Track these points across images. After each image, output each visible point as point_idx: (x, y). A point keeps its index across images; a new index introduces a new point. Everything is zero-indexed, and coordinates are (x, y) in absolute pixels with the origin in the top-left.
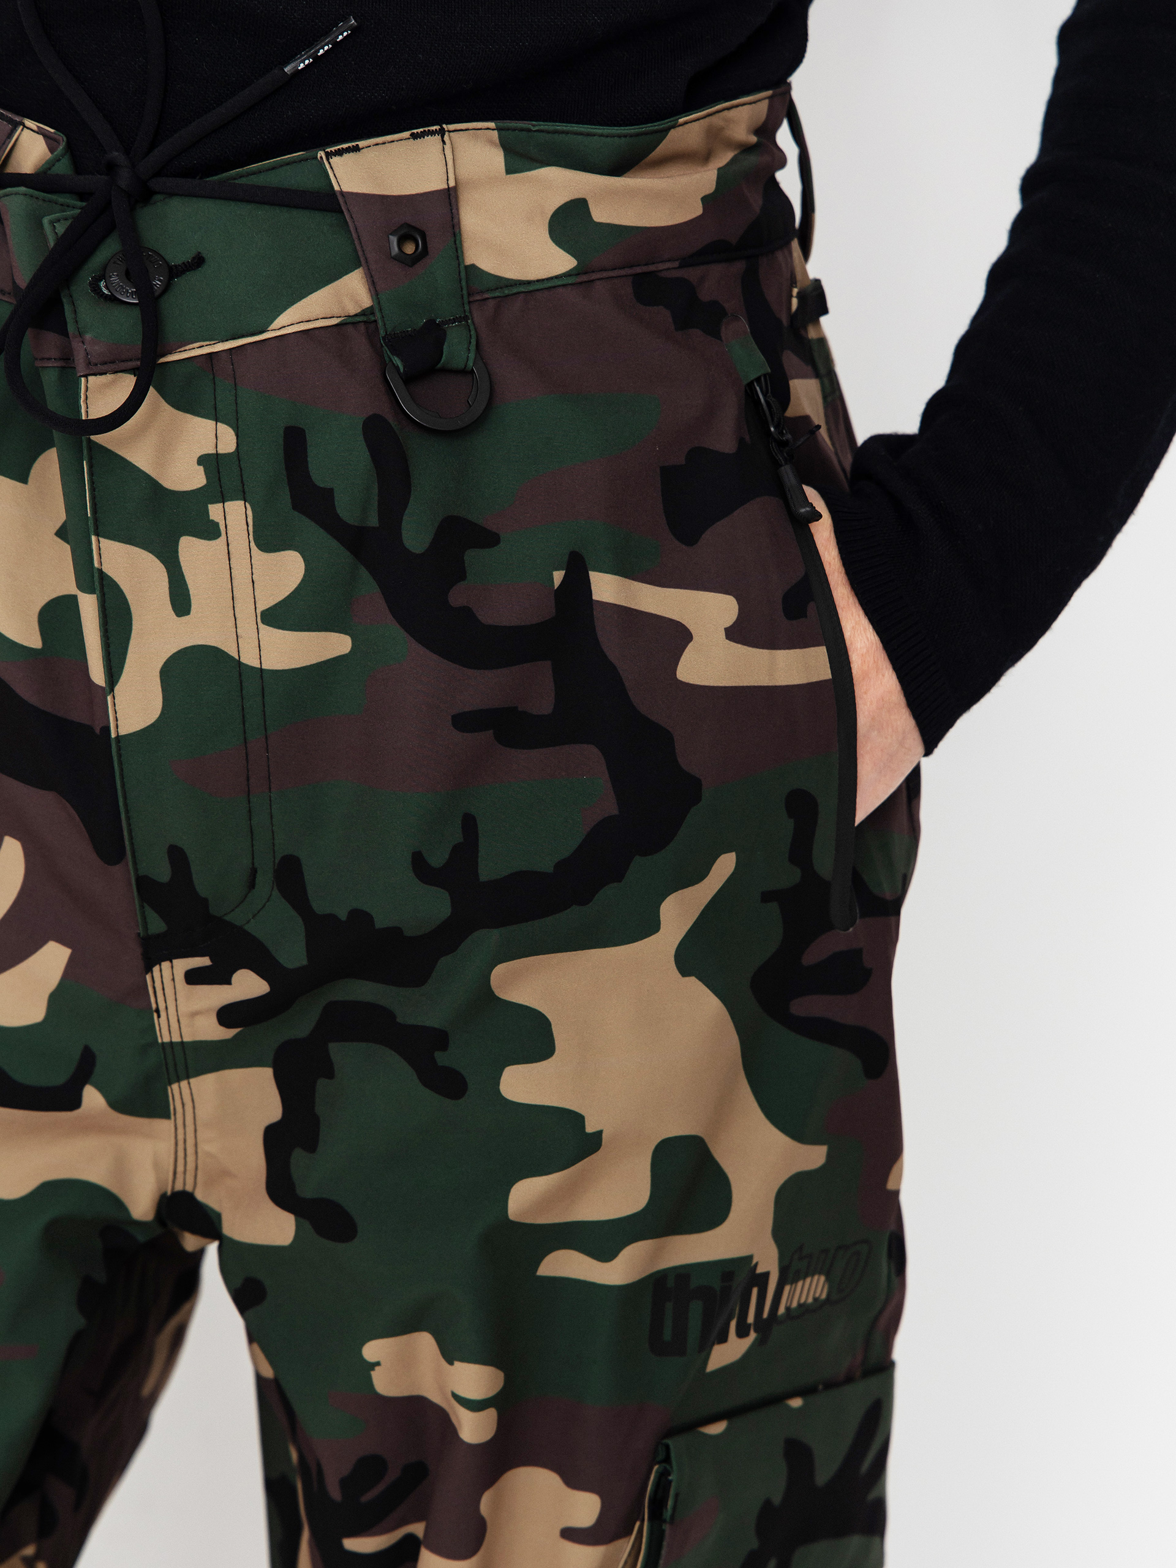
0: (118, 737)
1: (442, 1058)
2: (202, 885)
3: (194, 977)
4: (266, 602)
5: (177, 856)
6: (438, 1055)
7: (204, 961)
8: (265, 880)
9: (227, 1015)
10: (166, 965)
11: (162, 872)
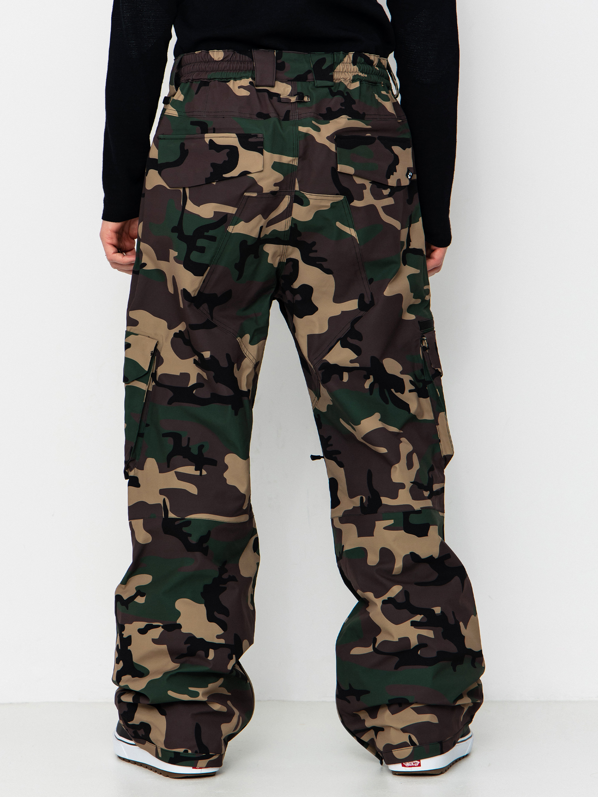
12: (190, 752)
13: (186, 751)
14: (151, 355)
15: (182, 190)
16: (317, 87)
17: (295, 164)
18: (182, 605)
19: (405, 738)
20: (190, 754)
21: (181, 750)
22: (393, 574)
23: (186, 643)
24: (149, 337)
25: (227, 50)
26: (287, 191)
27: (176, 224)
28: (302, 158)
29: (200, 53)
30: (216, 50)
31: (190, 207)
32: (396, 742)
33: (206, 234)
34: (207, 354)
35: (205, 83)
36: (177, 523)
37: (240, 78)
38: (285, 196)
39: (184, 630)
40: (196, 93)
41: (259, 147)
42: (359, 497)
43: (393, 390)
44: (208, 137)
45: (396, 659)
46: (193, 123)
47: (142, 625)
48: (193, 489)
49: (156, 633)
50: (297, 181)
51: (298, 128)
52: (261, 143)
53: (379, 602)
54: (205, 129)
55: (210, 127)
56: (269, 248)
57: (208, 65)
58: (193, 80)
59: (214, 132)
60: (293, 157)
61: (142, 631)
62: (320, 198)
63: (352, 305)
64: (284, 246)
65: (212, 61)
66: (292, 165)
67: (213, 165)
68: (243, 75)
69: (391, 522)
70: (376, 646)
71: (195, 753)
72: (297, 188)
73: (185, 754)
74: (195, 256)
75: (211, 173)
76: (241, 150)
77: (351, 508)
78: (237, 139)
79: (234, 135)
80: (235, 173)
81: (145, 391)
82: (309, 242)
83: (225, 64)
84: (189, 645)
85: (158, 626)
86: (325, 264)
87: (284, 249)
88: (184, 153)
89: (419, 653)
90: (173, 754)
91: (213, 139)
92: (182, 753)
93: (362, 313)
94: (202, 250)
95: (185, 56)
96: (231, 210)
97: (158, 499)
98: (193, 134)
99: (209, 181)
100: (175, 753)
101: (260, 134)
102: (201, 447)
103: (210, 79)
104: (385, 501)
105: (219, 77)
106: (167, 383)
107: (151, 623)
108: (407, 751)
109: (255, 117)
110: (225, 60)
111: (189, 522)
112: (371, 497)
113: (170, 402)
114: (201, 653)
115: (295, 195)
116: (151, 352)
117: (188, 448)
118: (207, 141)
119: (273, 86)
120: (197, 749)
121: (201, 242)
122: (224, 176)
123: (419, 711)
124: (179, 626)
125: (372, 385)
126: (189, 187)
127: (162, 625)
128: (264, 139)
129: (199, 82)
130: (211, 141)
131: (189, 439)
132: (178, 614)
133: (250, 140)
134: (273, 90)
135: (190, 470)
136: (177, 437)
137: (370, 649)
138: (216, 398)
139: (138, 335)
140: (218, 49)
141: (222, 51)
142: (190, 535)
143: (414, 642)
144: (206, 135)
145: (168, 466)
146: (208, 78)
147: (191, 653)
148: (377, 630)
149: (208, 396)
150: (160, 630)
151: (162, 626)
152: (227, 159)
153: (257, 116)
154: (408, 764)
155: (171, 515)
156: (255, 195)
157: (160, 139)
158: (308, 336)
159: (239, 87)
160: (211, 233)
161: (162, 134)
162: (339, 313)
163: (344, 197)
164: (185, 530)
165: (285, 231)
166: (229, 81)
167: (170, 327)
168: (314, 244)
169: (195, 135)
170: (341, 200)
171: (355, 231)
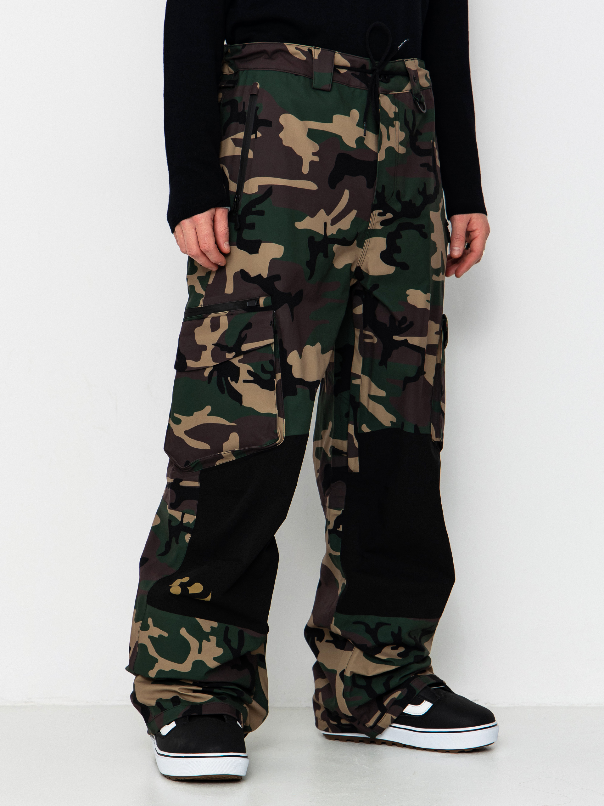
0: (379, 161)
1: (424, 230)
2: (386, 195)
3: (380, 214)
4: (400, 140)
5: (383, 187)
6: (423, 230)
7: (381, 211)
8: (394, 194)
9: (382, 223)
10: (375, 211)
11: (380, 191)
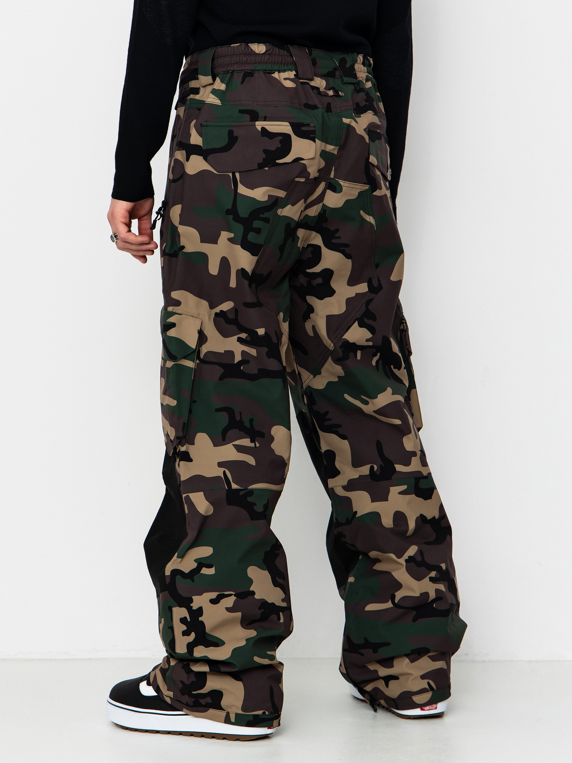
12: (267, 713)
13: (264, 713)
14: (198, 334)
15: (231, 175)
16: (346, 83)
17: (335, 153)
18: (253, 572)
19: (424, 684)
20: (267, 715)
21: (260, 712)
22: (407, 535)
23: (260, 609)
24: (192, 316)
25: (268, 44)
26: (324, 178)
27: (229, 206)
28: (342, 148)
29: (238, 46)
30: (257, 44)
31: (242, 190)
32: (415, 689)
33: (261, 216)
34: (261, 331)
35: (249, 74)
36: (241, 493)
37: (284, 71)
38: (322, 182)
39: (257, 597)
40: (242, 83)
41: (311, 136)
42: (369, 466)
43: (392, 367)
44: (259, 125)
45: (414, 613)
46: (241, 111)
47: (213, 595)
48: (251, 460)
49: (229, 602)
50: (333, 168)
51: (342, 120)
52: (314, 132)
53: (402, 561)
54: (255, 117)
55: (261, 115)
56: (301, 233)
57: (250, 57)
58: (233, 71)
59: (265, 121)
60: (335, 146)
61: (214, 602)
62: (351, 186)
63: (363, 288)
64: (310, 231)
65: (253, 53)
66: (332, 153)
67: (265, 151)
68: (286, 67)
69: (404, 487)
70: (396, 601)
71: (271, 714)
72: (332, 176)
73: (264, 716)
74: (252, 237)
75: (264, 159)
76: (294, 138)
77: (357, 477)
78: (290, 128)
79: (288, 124)
80: (288, 159)
81: (193, 368)
82: (332, 229)
83: (267, 57)
84: (263, 610)
85: (231, 595)
86: (347, 250)
87: (309, 234)
88: (232, 139)
89: (434, 606)
90: (252, 717)
91: (266, 127)
92: (261, 715)
93: (372, 295)
94: (258, 231)
95: (219, 49)
96: (281, 194)
97: (219, 472)
98: (242, 122)
99: (261, 166)
100: (254, 715)
101: (313, 124)
102: (251, 421)
103: (255, 70)
104: (399, 468)
105: (264, 68)
106: (213, 359)
107: (223, 592)
108: (427, 696)
109: (303, 107)
110: (266, 53)
111: (252, 492)
112: (383, 465)
113: (221, 378)
114: (274, 617)
115: (329, 182)
116: (198, 331)
117: (241, 422)
118: (259, 128)
119: (312, 80)
120: (272, 710)
121: (256, 224)
122: (277, 161)
123: (433, 659)
124: (253, 593)
125: (377, 362)
126: (239, 172)
127: (233, 593)
128: (316, 128)
129: (243, 73)
130: (263, 129)
131: (240, 413)
132: (251, 582)
133: (303, 128)
134: (312, 83)
135: (246, 442)
136: (230, 411)
137: (389, 605)
138: (264, 373)
139: (181, 315)
140: (259, 43)
141: (263, 44)
142: (255, 504)
143: (432, 595)
144: (257, 123)
145: (224, 440)
146: (252, 69)
147: (264, 618)
148: (399, 586)
149: (256, 372)
150: (233, 599)
151: (234, 595)
152: (279, 146)
153: (305, 107)
154: (427, 708)
155: (234, 486)
156: (303, 180)
157: (204, 126)
158: (327, 316)
159: (285, 79)
160: (266, 215)
161: (205, 122)
162: (354, 295)
163: (369, 186)
164: (250, 499)
165: (314, 216)
166: (274, 73)
167: (212, 307)
168: (337, 230)
169: (244, 123)
170: (366, 190)
171: (373, 218)
